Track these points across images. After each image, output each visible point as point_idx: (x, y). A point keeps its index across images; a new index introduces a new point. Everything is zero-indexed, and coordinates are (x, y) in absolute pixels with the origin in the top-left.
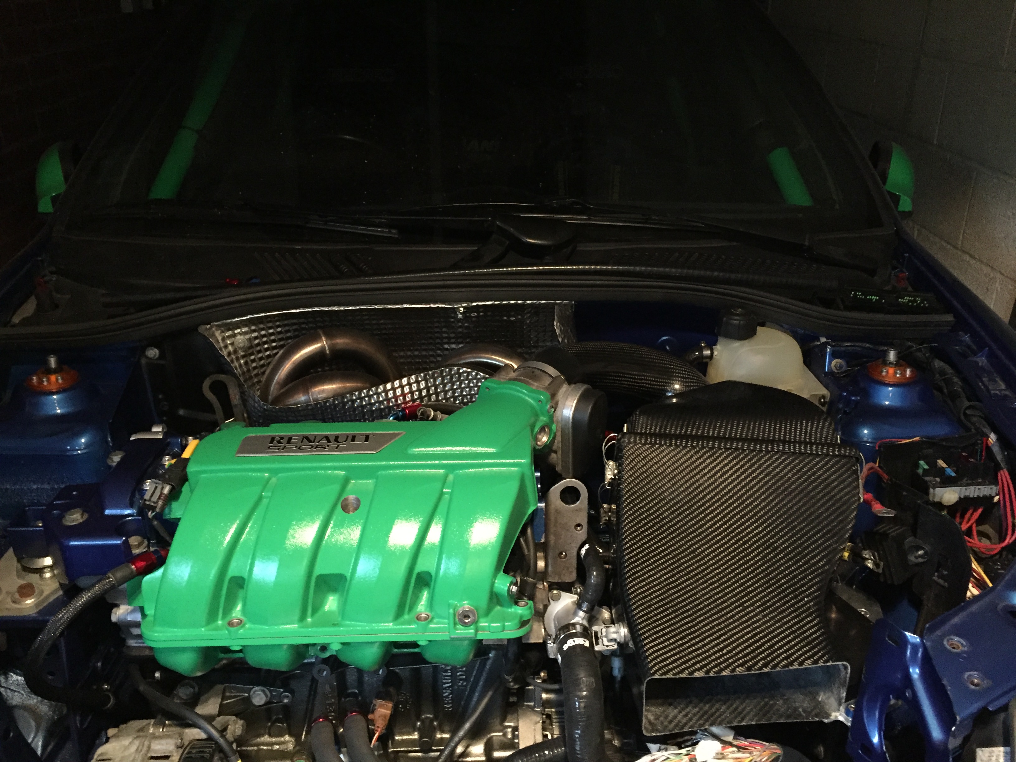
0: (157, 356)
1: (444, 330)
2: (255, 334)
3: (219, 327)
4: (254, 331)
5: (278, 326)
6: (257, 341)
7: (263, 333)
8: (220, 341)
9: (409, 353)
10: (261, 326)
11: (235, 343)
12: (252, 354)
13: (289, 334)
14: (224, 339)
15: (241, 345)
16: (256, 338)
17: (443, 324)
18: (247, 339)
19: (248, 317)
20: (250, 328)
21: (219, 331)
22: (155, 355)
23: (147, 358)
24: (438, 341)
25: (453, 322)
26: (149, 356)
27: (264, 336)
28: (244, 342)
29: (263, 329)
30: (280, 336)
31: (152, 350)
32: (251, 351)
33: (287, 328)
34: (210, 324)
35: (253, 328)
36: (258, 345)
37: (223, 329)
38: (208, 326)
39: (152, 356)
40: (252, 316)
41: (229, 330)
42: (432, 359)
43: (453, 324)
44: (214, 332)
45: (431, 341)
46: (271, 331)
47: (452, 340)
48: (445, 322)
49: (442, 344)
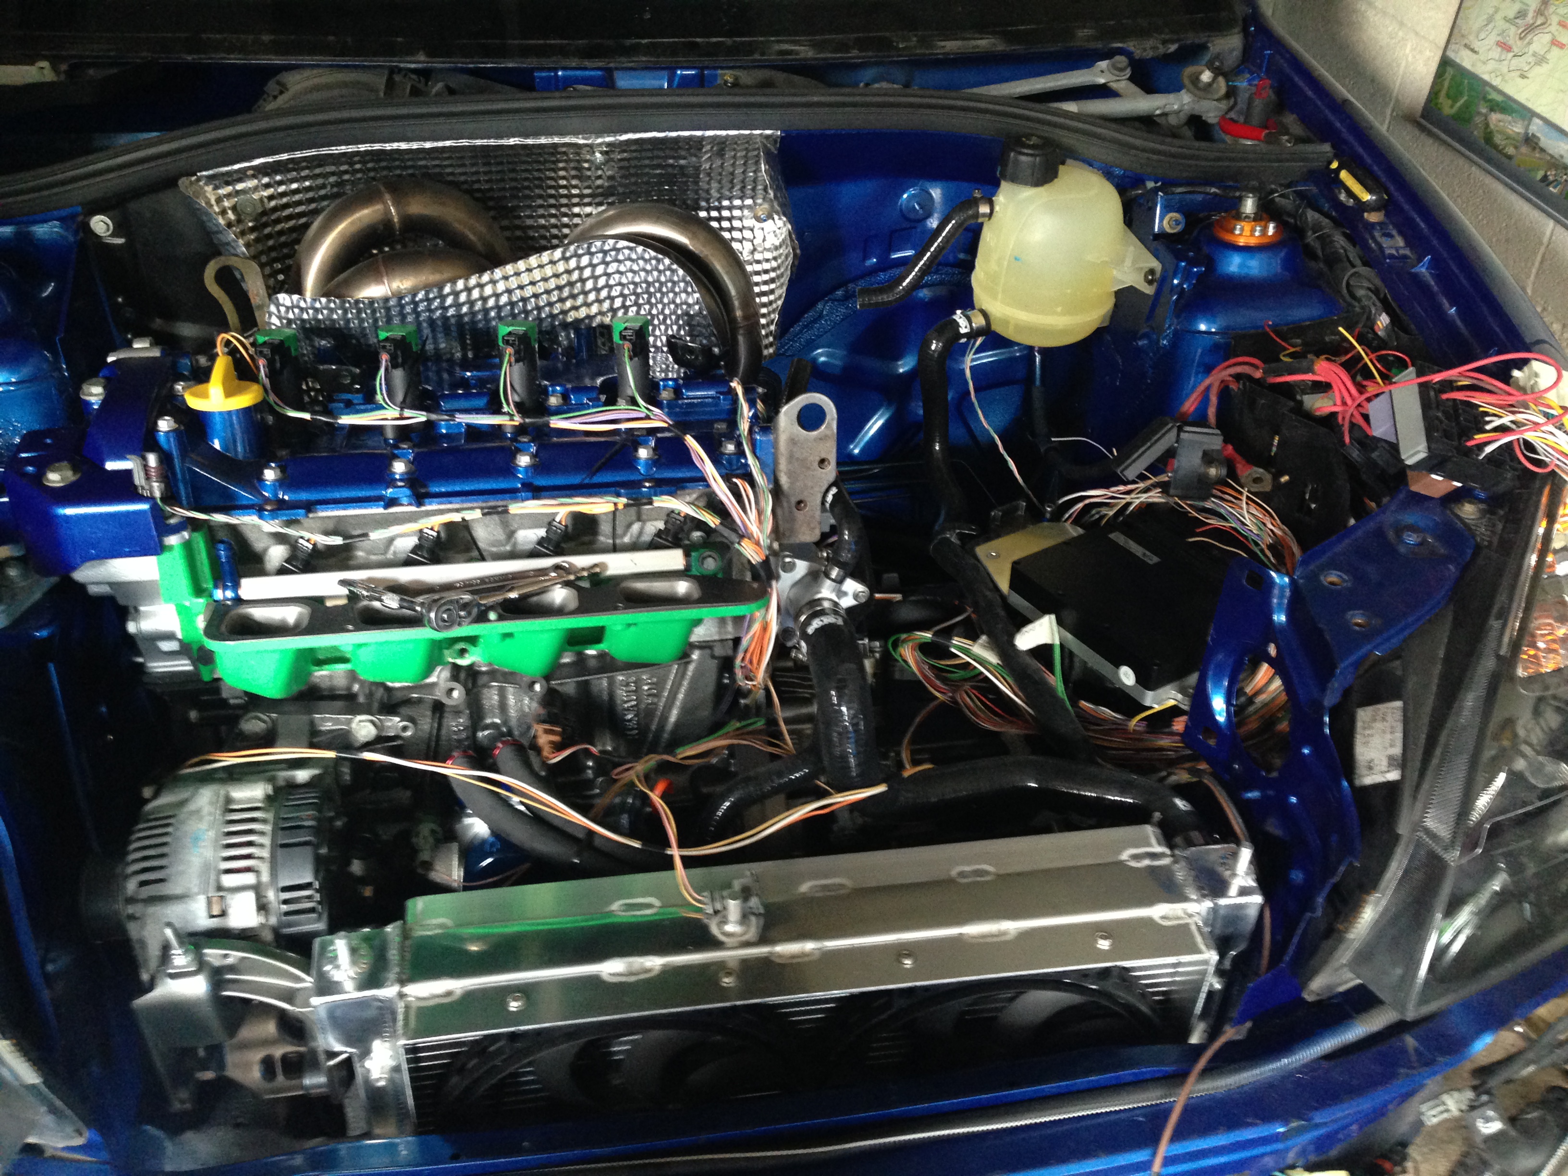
1: (574, 182)
2: (269, 192)
3: (210, 179)
5: (305, 178)
7: (282, 189)
8: (213, 202)
10: (278, 178)
11: (238, 207)
12: (266, 225)
13: (322, 192)
14: (219, 200)
15: (250, 212)
16: (271, 198)
17: (573, 173)
18: (257, 200)
21: (211, 187)
23: (96, 233)
24: (564, 201)
25: (589, 169)
26: (99, 231)
27: (283, 194)
28: (253, 204)
29: (281, 183)
30: (310, 195)
31: (101, 220)
32: (264, 219)
33: (320, 181)
34: (195, 175)
35: (266, 180)
36: (275, 209)
37: (216, 182)
38: (192, 178)
39: (102, 231)
40: (262, 160)
41: (228, 183)
42: (555, 231)
43: (589, 173)
44: (202, 188)
45: (552, 201)
46: (294, 186)
47: (586, 200)
48: (575, 168)
49: (570, 206)
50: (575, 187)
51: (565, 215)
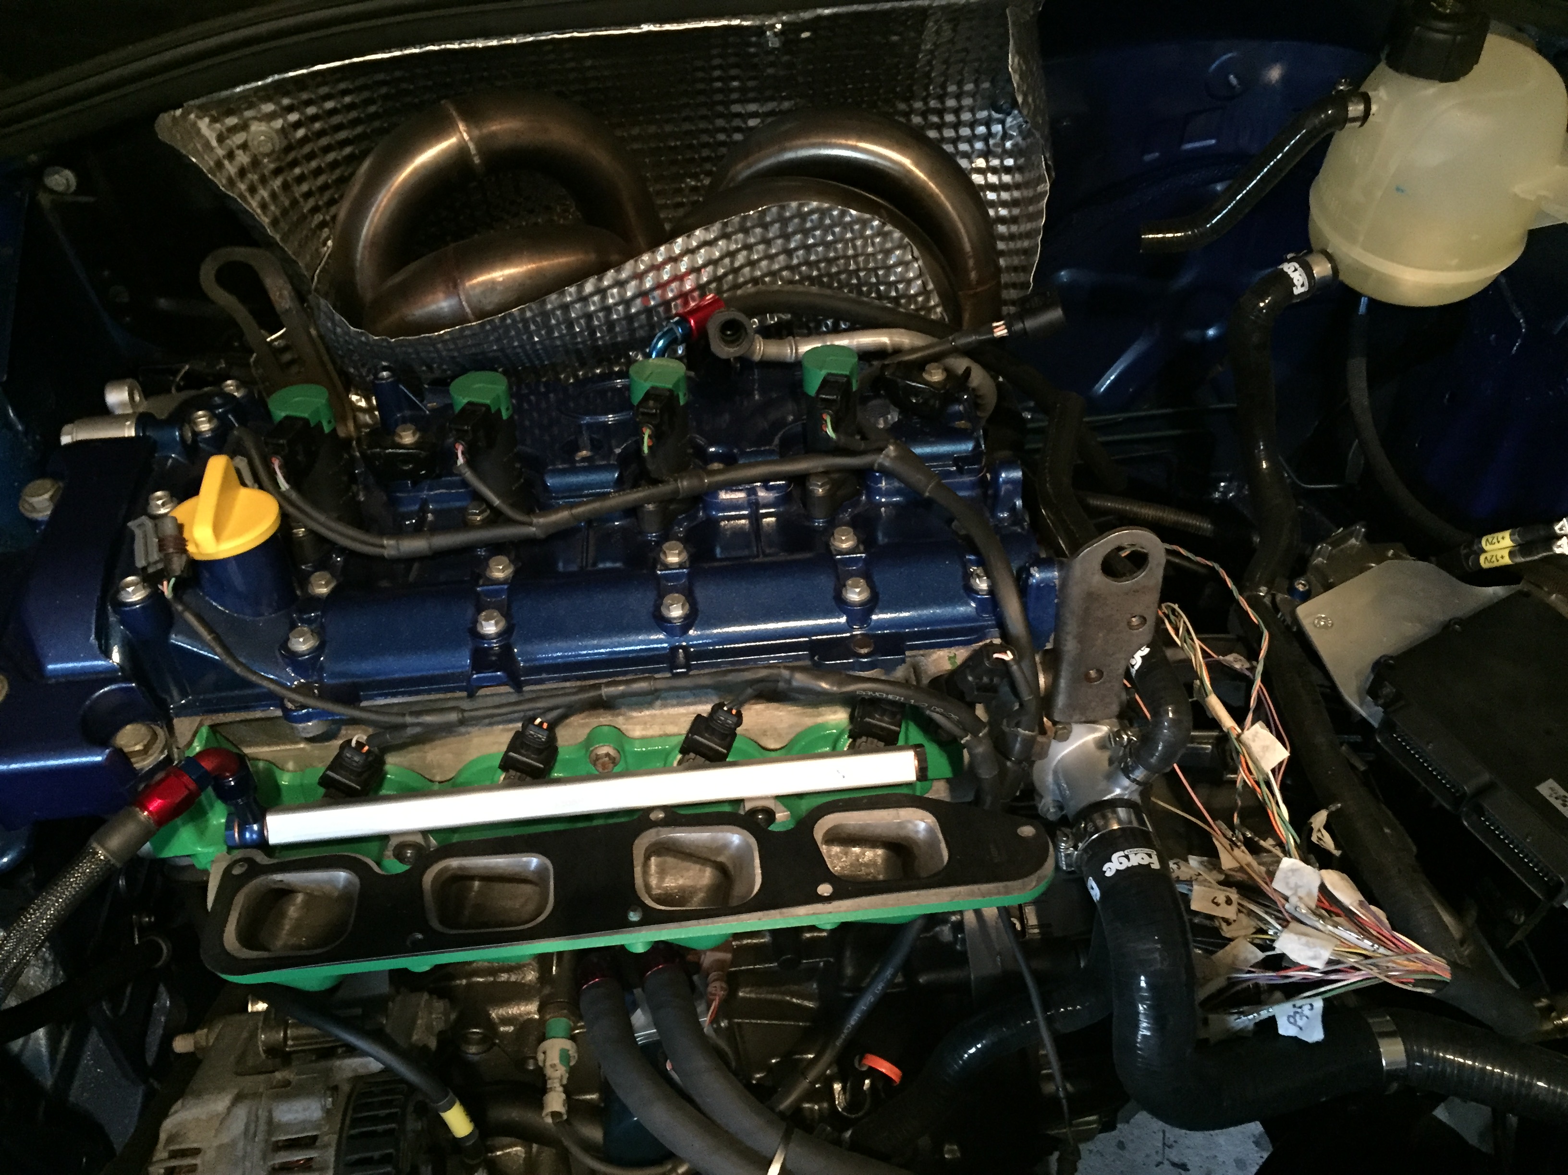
0: (73, 188)
1: (734, 72)
2: (293, 117)
3: (203, 110)
4: (290, 109)
5: (345, 93)
6: (301, 133)
7: (311, 110)
8: (214, 143)
9: (652, 129)
10: (305, 96)
11: (250, 144)
12: (294, 163)
13: (372, 109)
14: (221, 139)
15: (268, 148)
16: (297, 125)
17: (732, 60)
18: (277, 131)
19: (269, 80)
20: (277, 103)
21: (207, 120)
22: (68, 185)
23: (52, 191)
24: (719, 97)
25: (755, 55)
26: (56, 188)
27: (315, 118)
28: (272, 139)
29: (308, 103)
30: (353, 114)
31: (57, 173)
32: (291, 156)
33: (366, 94)
34: (180, 106)
35: (286, 101)
36: (305, 140)
37: (214, 113)
38: (178, 112)
39: (61, 188)
40: (277, 77)
41: (230, 113)
42: (705, 138)
43: (756, 60)
44: (194, 124)
45: (702, 99)
46: (329, 105)
47: (751, 95)
48: (736, 55)
49: (727, 104)
50: (734, 78)
51: (721, 115)
